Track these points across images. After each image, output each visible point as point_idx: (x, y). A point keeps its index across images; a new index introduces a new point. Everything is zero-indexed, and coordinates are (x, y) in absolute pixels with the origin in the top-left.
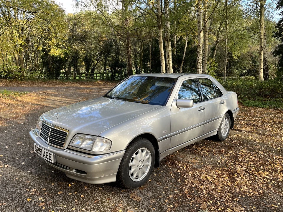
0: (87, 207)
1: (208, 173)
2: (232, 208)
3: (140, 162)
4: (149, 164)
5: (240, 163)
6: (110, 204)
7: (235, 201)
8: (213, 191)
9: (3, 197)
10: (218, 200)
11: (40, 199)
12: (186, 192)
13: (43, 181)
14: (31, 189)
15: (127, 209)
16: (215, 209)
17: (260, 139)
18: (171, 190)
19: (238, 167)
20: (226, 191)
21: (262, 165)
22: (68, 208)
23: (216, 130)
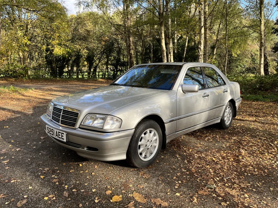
0: (98, 182)
1: (213, 155)
2: (238, 184)
3: (149, 143)
4: (157, 145)
5: (244, 148)
6: (121, 180)
7: (242, 178)
8: (220, 170)
9: (17, 175)
10: (225, 178)
11: (53, 176)
12: (193, 171)
13: (54, 161)
14: (43, 169)
15: (137, 184)
16: (223, 185)
17: (263, 128)
18: (179, 169)
19: (243, 150)
20: (232, 170)
21: (266, 149)
22: (81, 183)
23: (219, 118)
